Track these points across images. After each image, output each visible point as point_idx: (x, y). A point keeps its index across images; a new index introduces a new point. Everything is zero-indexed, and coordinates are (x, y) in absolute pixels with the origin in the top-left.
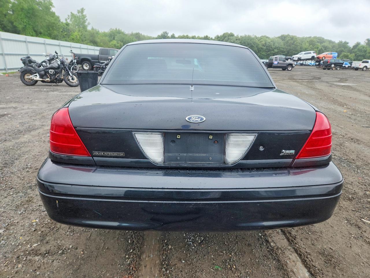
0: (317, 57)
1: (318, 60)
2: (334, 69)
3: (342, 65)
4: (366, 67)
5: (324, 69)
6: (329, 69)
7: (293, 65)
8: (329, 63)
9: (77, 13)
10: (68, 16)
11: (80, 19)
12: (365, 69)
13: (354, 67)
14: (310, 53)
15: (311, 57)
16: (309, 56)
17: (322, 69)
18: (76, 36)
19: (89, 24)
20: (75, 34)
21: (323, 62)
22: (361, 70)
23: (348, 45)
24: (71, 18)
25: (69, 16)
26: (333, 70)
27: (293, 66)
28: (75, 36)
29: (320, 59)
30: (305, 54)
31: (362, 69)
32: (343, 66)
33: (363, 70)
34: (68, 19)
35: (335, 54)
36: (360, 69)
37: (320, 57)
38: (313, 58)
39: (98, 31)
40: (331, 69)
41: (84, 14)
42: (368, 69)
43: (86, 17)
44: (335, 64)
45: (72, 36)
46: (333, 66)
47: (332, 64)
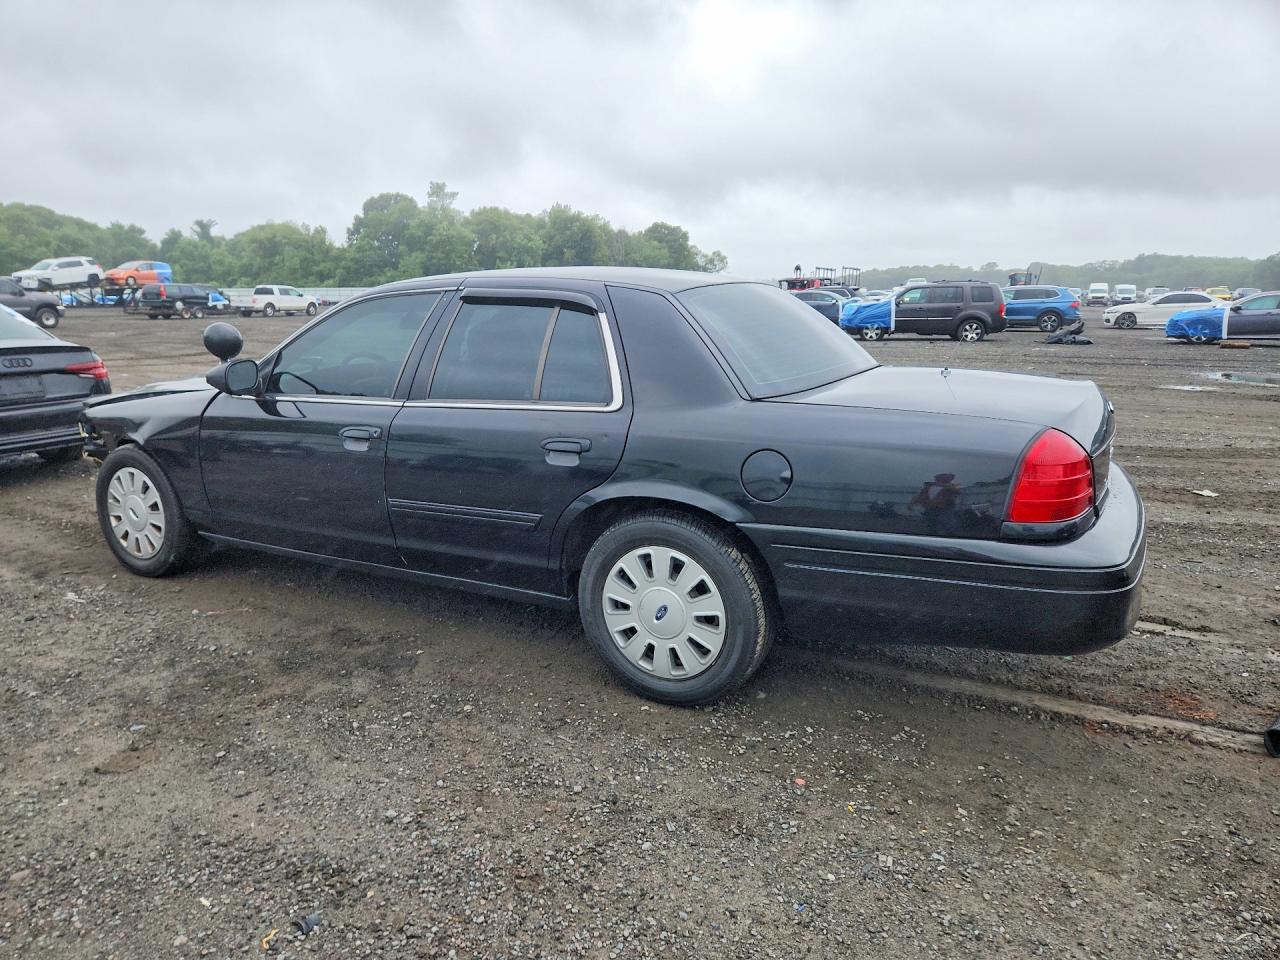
0: (107, 279)
1: (114, 287)
2: (186, 316)
3: (206, 304)
4: (270, 305)
5: (153, 317)
6: (167, 317)
7: (58, 307)
8: (164, 298)
12: (269, 310)
13: (238, 308)
14: (79, 264)
15: (84, 279)
16: (81, 274)
17: (147, 317)
21: (144, 295)
22: (261, 314)
23: (143, 236)
26: (183, 318)
27: (57, 311)
29: (117, 284)
30: (61, 266)
31: (263, 313)
32: (210, 304)
33: (266, 315)
35: (162, 267)
36: (257, 312)
37: (118, 279)
38: (93, 280)
40: (173, 317)
42: (279, 311)
44: (183, 300)
46: (179, 305)
47: (174, 300)
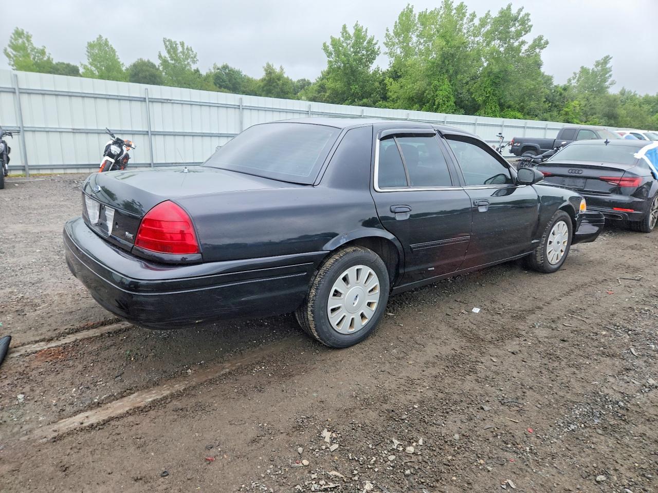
9: (594, 67)
10: (573, 75)
11: (597, 76)
18: (575, 107)
19: (612, 83)
20: (573, 104)
24: (580, 77)
25: (575, 74)
28: (571, 107)
34: (574, 78)
39: (635, 95)
41: (608, 66)
43: (611, 71)
45: (567, 107)
